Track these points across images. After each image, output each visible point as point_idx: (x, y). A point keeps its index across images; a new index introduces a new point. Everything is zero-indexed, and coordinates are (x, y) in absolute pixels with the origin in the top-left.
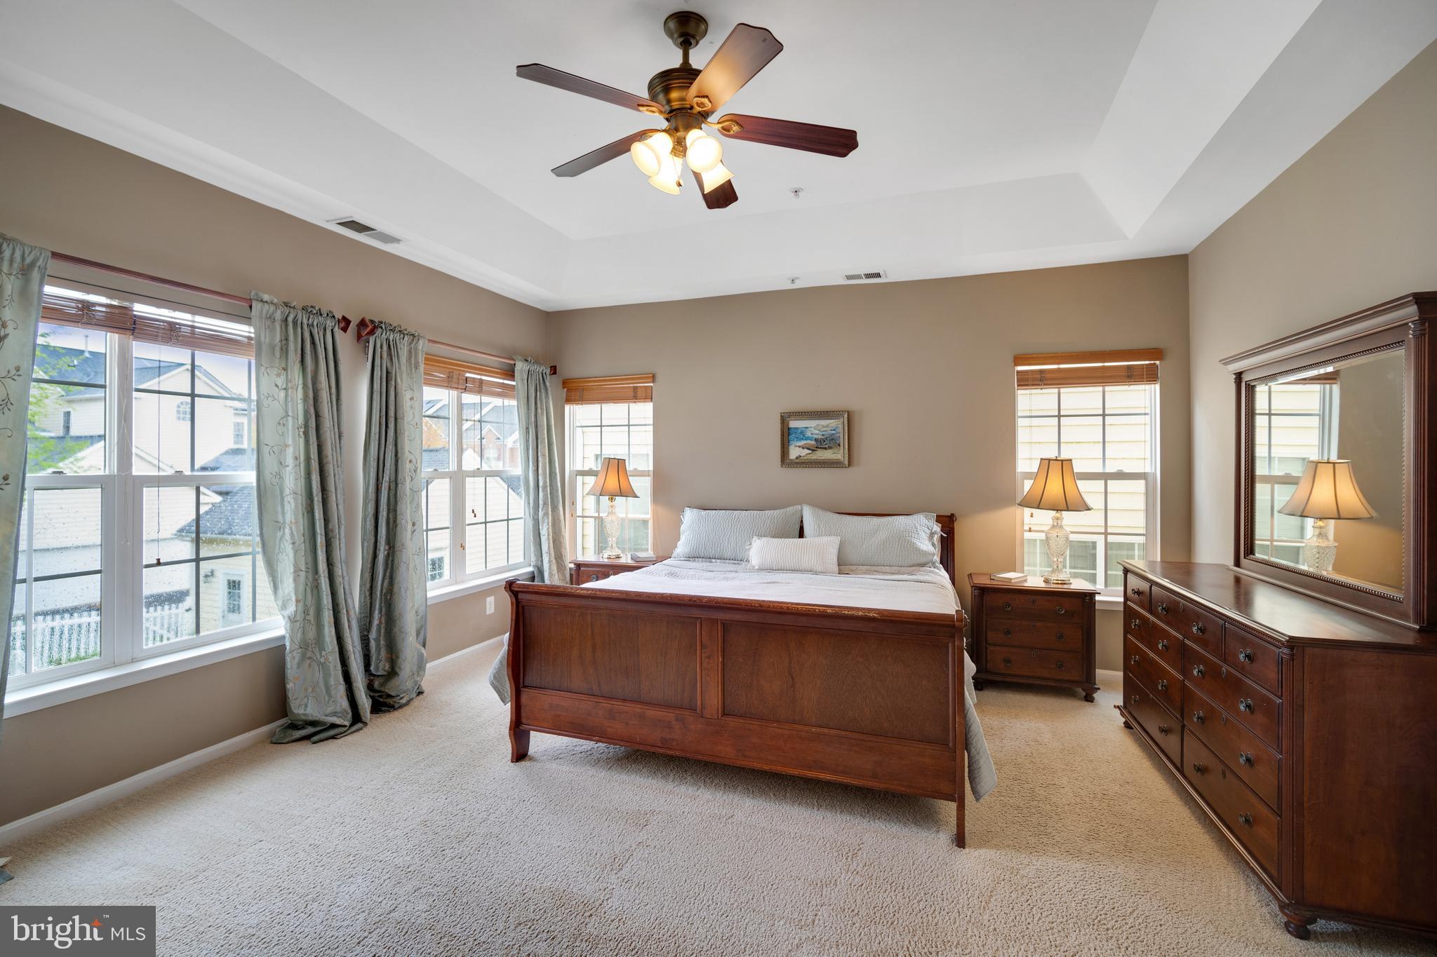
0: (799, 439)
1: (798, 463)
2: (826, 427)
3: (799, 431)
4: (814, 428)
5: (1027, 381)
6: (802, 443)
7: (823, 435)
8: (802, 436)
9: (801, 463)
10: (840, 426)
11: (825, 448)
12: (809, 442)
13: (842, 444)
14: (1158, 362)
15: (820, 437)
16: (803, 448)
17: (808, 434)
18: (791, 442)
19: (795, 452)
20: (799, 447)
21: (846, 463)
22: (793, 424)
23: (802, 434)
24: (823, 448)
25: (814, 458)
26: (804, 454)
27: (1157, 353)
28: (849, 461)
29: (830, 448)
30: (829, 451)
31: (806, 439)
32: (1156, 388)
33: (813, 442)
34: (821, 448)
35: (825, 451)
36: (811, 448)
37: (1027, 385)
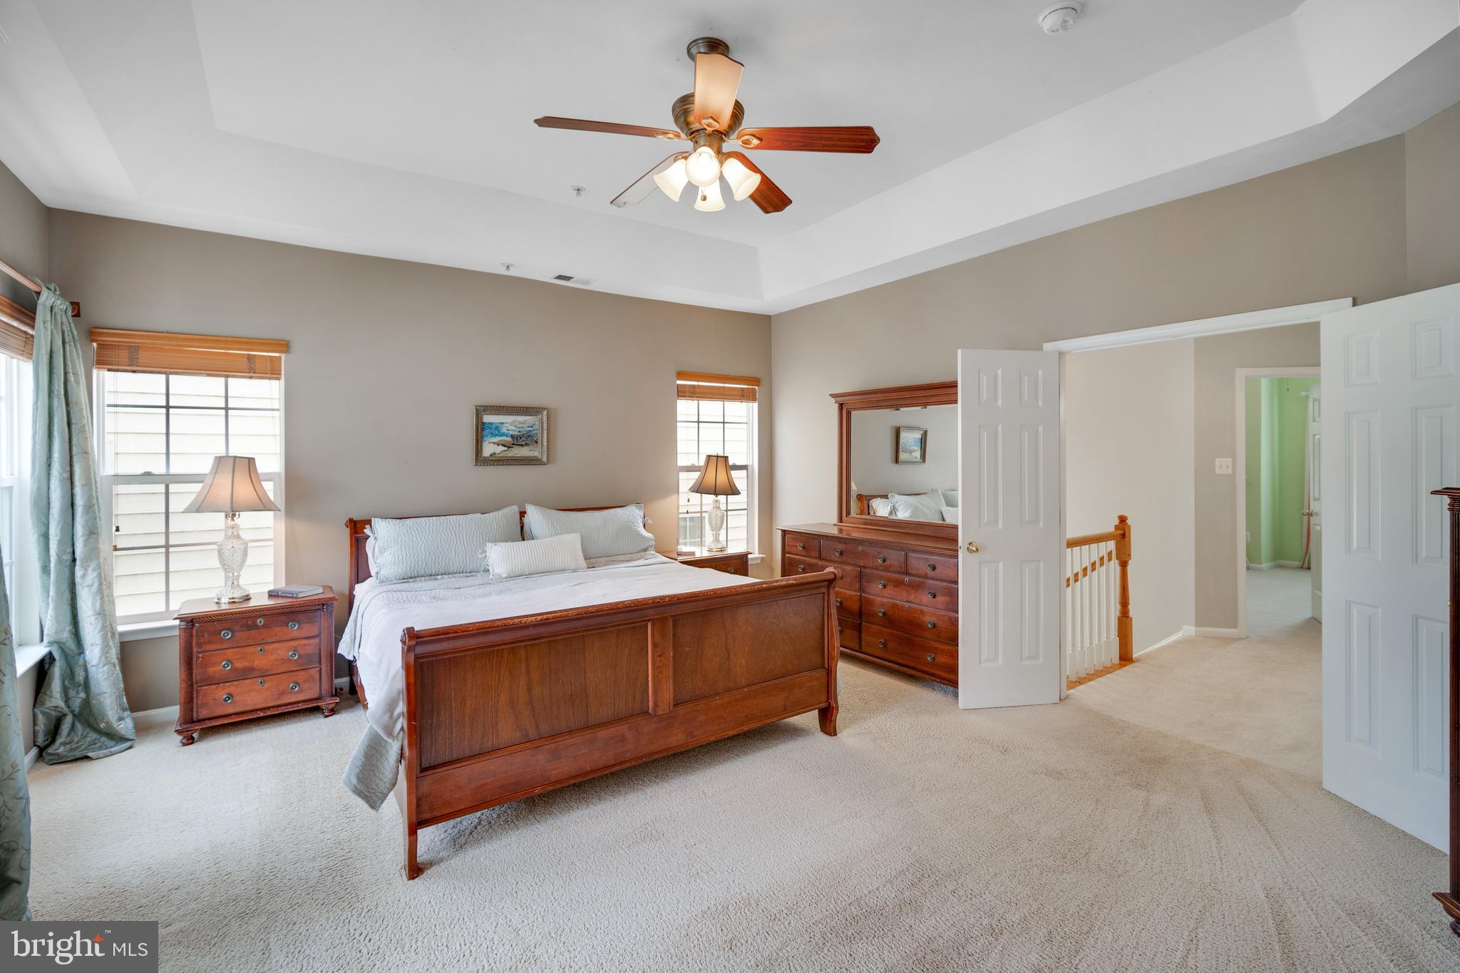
0: (494, 435)
1: (494, 461)
2: (522, 423)
3: (494, 426)
4: (510, 423)
5: (683, 393)
6: (497, 439)
7: (519, 432)
8: (497, 432)
9: (495, 461)
10: (537, 423)
11: (522, 445)
12: (504, 438)
13: (539, 442)
14: (757, 387)
15: (516, 433)
16: (498, 445)
17: (504, 430)
18: (485, 438)
19: (489, 449)
20: (494, 443)
21: (545, 459)
22: (488, 419)
23: (496, 431)
24: (520, 445)
25: (510, 455)
26: (500, 451)
27: (756, 381)
28: (548, 458)
29: (527, 445)
30: (525, 448)
31: (501, 436)
32: (755, 405)
33: (509, 439)
34: (517, 445)
35: (521, 448)
36: (507, 444)
37: (685, 396)
